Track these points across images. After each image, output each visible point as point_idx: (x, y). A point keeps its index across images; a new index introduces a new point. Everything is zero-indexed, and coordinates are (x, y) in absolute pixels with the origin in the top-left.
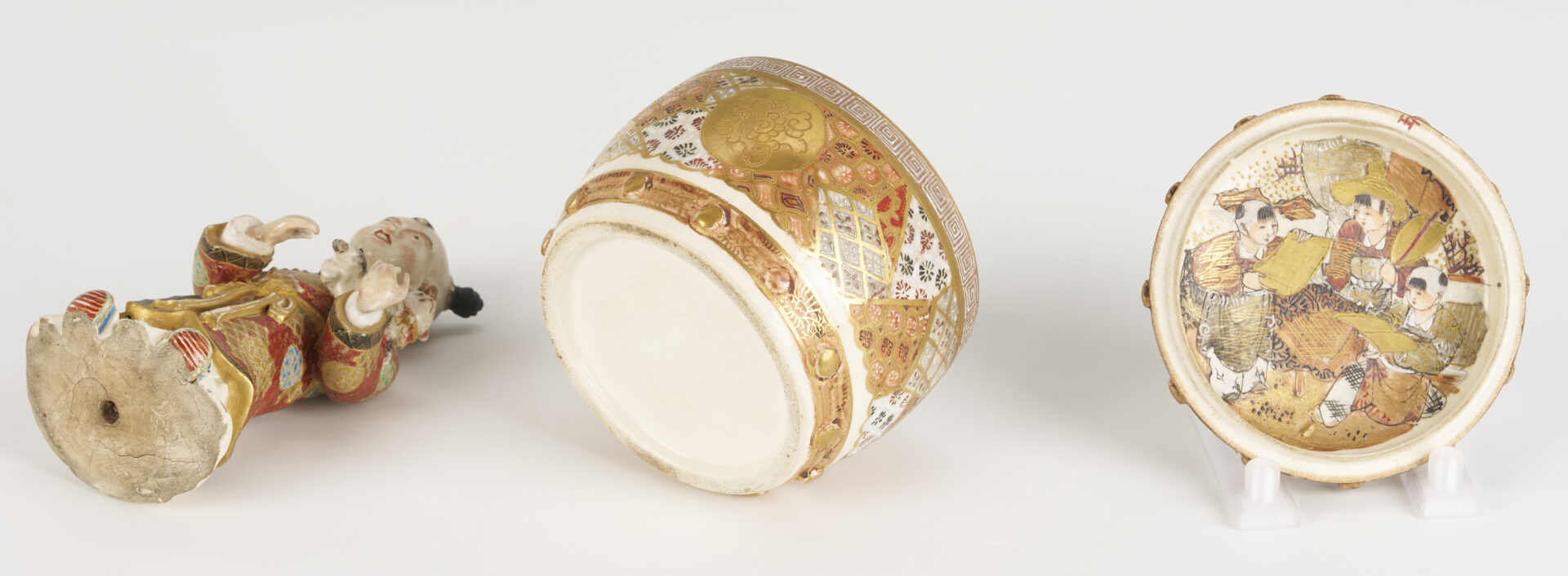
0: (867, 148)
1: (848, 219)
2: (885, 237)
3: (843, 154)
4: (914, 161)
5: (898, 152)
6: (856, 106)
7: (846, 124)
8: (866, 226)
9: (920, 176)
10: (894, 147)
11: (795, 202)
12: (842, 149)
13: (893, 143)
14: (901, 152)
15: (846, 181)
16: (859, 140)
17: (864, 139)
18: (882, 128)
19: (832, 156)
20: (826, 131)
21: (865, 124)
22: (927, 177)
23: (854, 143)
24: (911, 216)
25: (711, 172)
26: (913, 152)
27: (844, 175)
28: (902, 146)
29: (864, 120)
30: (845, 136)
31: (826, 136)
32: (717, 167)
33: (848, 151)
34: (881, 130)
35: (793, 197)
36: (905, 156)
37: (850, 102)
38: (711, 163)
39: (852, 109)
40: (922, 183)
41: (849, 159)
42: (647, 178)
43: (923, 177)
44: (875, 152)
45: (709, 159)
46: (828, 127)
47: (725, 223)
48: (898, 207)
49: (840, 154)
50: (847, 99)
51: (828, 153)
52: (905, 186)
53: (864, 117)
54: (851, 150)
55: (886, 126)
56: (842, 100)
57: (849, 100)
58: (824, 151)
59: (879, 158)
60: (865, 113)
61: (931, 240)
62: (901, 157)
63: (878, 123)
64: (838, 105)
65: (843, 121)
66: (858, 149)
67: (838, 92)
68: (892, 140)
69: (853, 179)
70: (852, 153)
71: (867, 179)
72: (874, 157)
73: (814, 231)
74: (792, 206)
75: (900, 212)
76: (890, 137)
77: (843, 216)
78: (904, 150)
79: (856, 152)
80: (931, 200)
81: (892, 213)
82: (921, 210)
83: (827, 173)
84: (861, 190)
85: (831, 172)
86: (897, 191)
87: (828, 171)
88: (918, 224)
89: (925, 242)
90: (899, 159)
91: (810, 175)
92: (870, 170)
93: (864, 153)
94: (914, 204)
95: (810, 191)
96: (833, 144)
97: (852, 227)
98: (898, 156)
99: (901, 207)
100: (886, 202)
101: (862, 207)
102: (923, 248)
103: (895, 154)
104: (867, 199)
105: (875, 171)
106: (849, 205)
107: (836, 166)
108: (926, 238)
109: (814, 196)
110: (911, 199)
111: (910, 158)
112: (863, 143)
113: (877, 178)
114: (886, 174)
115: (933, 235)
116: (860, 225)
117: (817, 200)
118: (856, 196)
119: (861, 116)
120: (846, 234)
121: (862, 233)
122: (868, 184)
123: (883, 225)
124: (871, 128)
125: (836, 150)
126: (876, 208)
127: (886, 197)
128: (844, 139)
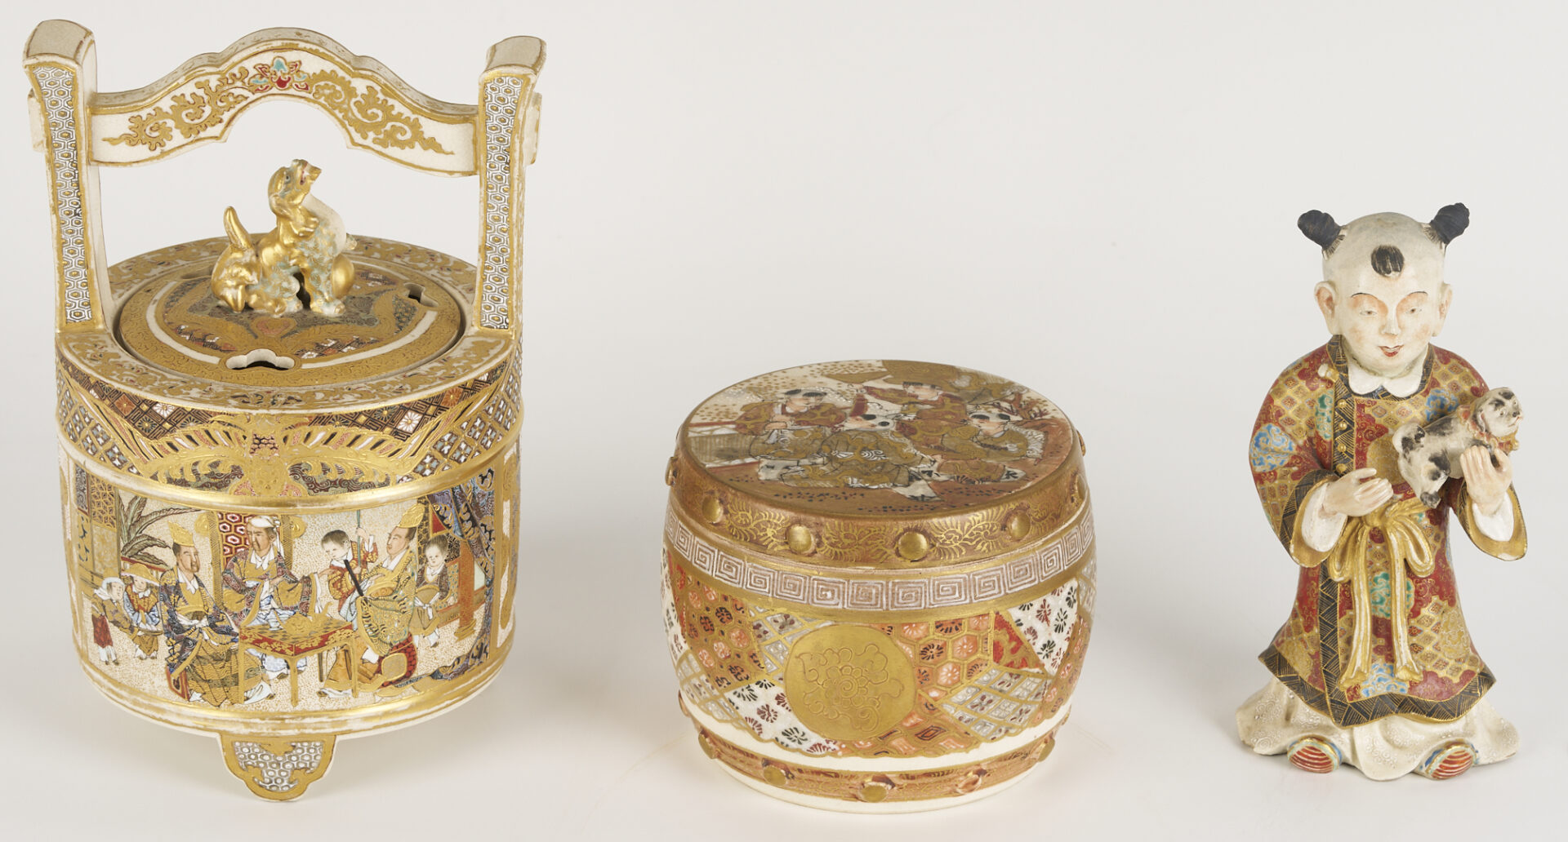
0: (945, 627)
1: (983, 698)
2: (1018, 668)
3: (932, 658)
4: (984, 583)
5: (968, 596)
6: (901, 595)
7: (910, 625)
8: (998, 684)
9: (999, 587)
10: (960, 596)
11: (932, 732)
12: (929, 654)
13: (957, 595)
14: (970, 593)
15: (956, 678)
16: (932, 629)
17: (936, 622)
18: (938, 591)
19: (926, 669)
20: (900, 649)
21: (923, 605)
22: (1003, 577)
23: (932, 637)
25: (840, 753)
26: (977, 578)
27: (949, 675)
28: (965, 586)
29: (918, 602)
30: (919, 639)
31: (906, 656)
32: (840, 747)
33: (934, 650)
34: (939, 595)
35: (928, 730)
36: (975, 591)
37: (893, 594)
38: (831, 745)
39: (901, 601)
40: (1005, 590)
41: (942, 656)
42: (783, 771)
43: (1001, 583)
44: (952, 623)
45: (828, 742)
46: (900, 644)
47: (889, 787)
48: (1008, 636)
49: (930, 660)
50: (887, 594)
51: (922, 671)
52: (997, 613)
53: (917, 600)
54: (935, 647)
55: (939, 585)
56: (884, 599)
57: (890, 592)
58: (916, 672)
59: (960, 624)
60: (913, 594)
61: (1046, 605)
62: (973, 598)
63: (931, 590)
64: (887, 609)
65: (906, 624)
66: (937, 637)
67: (874, 591)
68: (954, 594)
69: (959, 670)
70: (939, 648)
71: (968, 653)
72: (957, 629)
73: (966, 733)
74: (933, 736)
75: (1014, 638)
76: (951, 592)
77: (977, 701)
78: (969, 587)
79: (940, 644)
80: (1022, 588)
81: (1007, 646)
82: (1023, 608)
83: (936, 689)
84: (973, 669)
85: (938, 684)
86: (995, 628)
87: (935, 685)
88: (1029, 618)
89: (1043, 616)
90: (974, 601)
91: (924, 702)
92: (964, 644)
93: (947, 635)
94: (1015, 613)
95: (937, 714)
96: (918, 658)
97: (992, 697)
98: (971, 601)
99: (1009, 633)
100: (997, 647)
101: (985, 678)
102: (1047, 620)
103: (968, 601)
104: (984, 668)
105: (968, 639)
106: (974, 690)
107: (937, 675)
108: (1043, 614)
109: (943, 714)
110: (1008, 613)
111: (980, 585)
112: (937, 627)
113: (974, 642)
114: (977, 629)
115: (1045, 600)
116: (995, 689)
117: (948, 714)
118: (974, 678)
119: (914, 600)
120: (992, 706)
121: (1001, 691)
122: (973, 658)
123: (1010, 665)
124: (930, 604)
125: (925, 661)
126: (995, 664)
127: (994, 644)
128: (921, 642)
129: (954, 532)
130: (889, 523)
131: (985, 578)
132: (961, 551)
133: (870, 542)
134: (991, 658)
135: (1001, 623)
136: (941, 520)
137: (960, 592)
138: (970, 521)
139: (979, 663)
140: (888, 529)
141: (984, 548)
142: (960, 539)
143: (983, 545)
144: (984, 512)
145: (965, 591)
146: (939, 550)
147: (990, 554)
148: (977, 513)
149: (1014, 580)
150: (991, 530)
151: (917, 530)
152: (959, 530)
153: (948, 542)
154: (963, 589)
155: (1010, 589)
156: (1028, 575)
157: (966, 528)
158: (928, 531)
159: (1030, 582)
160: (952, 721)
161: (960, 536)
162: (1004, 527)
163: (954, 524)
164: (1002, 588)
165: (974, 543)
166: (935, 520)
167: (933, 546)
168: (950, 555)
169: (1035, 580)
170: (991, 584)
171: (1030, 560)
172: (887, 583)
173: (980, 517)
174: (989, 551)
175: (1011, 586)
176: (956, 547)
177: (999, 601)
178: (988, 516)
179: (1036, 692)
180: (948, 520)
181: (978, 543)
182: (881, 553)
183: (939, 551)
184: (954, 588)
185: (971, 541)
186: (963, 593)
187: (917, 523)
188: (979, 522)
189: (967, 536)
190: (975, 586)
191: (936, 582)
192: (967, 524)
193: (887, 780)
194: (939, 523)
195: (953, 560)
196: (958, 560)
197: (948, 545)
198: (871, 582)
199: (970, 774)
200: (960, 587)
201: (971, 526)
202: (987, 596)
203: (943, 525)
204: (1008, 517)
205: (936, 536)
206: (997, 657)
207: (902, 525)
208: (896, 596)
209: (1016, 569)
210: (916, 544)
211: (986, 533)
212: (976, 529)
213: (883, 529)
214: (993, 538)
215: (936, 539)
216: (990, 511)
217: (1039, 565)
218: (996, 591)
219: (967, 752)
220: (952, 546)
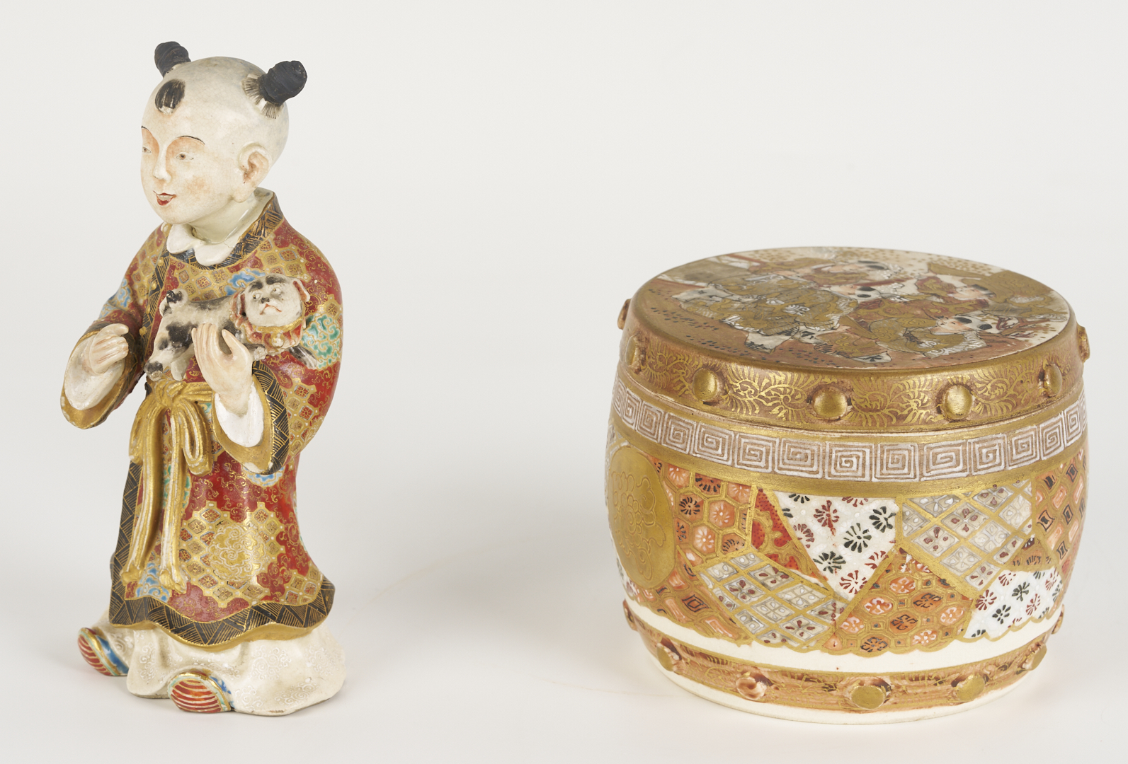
0: (704, 484)
1: (742, 584)
2: (785, 566)
3: (690, 514)
4: (750, 450)
5: (731, 458)
6: (672, 431)
7: (675, 467)
8: (760, 575)
9: (767, 461)
10: (723, 455)
11: (696, 603)
12: (687, 508)
13: (720, 451)
14: (733, 455)
15: (710, 547)
16: (692, 481)
17: (697, 474)
18: (703, 440)
19: (685, 525)
20: (665, 493)
21: (688, 450)
22: (774, 452)
23: (691, 489)
24: (791, 516)
25: (638, 599)
26: (743, 440)
27: (704, 540)
28: (729, 445)
29: (685, 445)
30: (680, 487)
31: (669, 502)
32: (637, 590)
33: (692, 506)
34: (703, 445)
35: (692, 600)
36: (738, 455)
37: (667, 427)
38: (633, 587)
39: (672, 438)
40: (773, 468)
41: (698, 516)
43: (770, 458)
44: (712, 481)
46: (665, 486)
47: (676, 657)
48: (771, 522)
49: (688, 515)
50: (663, 426)
51: (681, 525)
52: (761, 490)
53: (684, 442)
54: (694, 502)
55: (704, 433)
56: (660, 432)
57: (665, 425)
58: (676, 525)
59: (720, 487)
60: (682, 434)
61: (832, 509)
62: (736, 462)
63: (697, 437)
64: (661, 444)
65: (672, 467)
66: (696, 492)
67: (655, 420)
68: (717, 449)
69: (714, 538)
70: (697, 505)
71: (724, 522)
72: (715, 491)
73: (731, 620)
74: (698, 609)
75: (777, 526)
76: (714, 445)
77: (736, 585)
78: (734, 448)
79: (698, 501)
80: (795, 473)
81: (771, 535)
82: (795, 497)
83: (693, 552)
84: (728, 544)
85: (693, 546)
86: (757, 506)
87: (691, 547)
88: (803, 513)
89: (827, 518)
90: (736, 466)
91: (683, 563)
92: (720, 511)
93: (705, 494)
94: (782, 500)
95: (696, 583)
96: (678, 509)
97: (753, 587)
98: (733, 464)
99: (773, 519)
100: (756, 527)
101: (742, 560)
102: (831, 526)
103: (729, 463)
104: (739, 546)
105: (725, 506)
106: (731, 569)
107: (693, 535)
108: (824, 516)
109: (701, 585)
110: (776, 498)
111: (744, 451)
112: (697, 480)
113: (733, 514)
114: (735, 499)
115: (829, 502)
116: (756, 578)
117: (707, 586)
118: (730, 555)
119: (681, 441)
120: (754, 599)
121: (764, 584)
122: (729, 531)
123: (774, 557)
124: (694, 452)
125: (683, 514)
126: (754, 547)
127: (754, 525)
128: (682, 491)
129: (750, 384)
130: (692, 355)
131: (752, 444)
132: (754, 409)
133: (675, 370)
134: (749, 538)
135: (764, 504)
136: (739, 367)
137: (723, 450)
138: (769, 378)
139: (736, 539)
140: (690, 360)
141: (781, 414)
142: (755, 395)
143: (780, 410)
144: (789, 375)
145: (729, 449)
146: (731, 399)
147: (788, 424)
148: (781, 373)
149: (786, 461)
150: (793, 397)
151: (713, 369)
152: (755, 384)
153: (741, 393)
154: (726, 447)
155: (780, 469)
156: (809, 462)
157: (764, 384)
158: (725, 375)
159: (810, 472)
160: (713, 598)
161: (756, 391)
162: (810, 400)
163: (752, 376)
164: (770, 464)
165: (770, 404)
166: (734, 366)
167: (726, 393)
168: (742, 408)
169: (817, 472)
170: (758, 453)
171: (815, 448)
172: (665, 413)
173: (783, 378)
174: (787, 419)
175: (781, 465)
176: (749, 401)
177: (764, 477)
178: (792, 379)
179: (818, 608)
180: (746, 369)
181: (775, 405)
182: (681, 385)
183: (729, 400)
184: (718, 443)
185: (768, 401)
186: (726, 452)
187: (716, 362)
188: (780, 383)
189: (763, 394)
190: (739, 449)
191: (703, 429)
192: (766, 381)
193: (673, 649)
194: (737, 369)
195: (744, 416)
196: (750, 418)
197: (741, 396)
198: (655, 408)
199: (748, 674)
200: (724, 444)
201: (769, 384)
202: (751, 466)
203: (740, 372)
204: (816, 391)
205: (731, 382)
206: (758, 540)
207: (703, 360)
208: (668, 430)
209: (792, 450)
210: (705, 382)
211: (786, 398)
212: (774, 390)
213: (687, 359)
214: (794, 406)
215: (731, 386)
216: (796, 375)
217: (826, 458)
218: (762, 464)
219: (739, 646)
220: (746, 400)
